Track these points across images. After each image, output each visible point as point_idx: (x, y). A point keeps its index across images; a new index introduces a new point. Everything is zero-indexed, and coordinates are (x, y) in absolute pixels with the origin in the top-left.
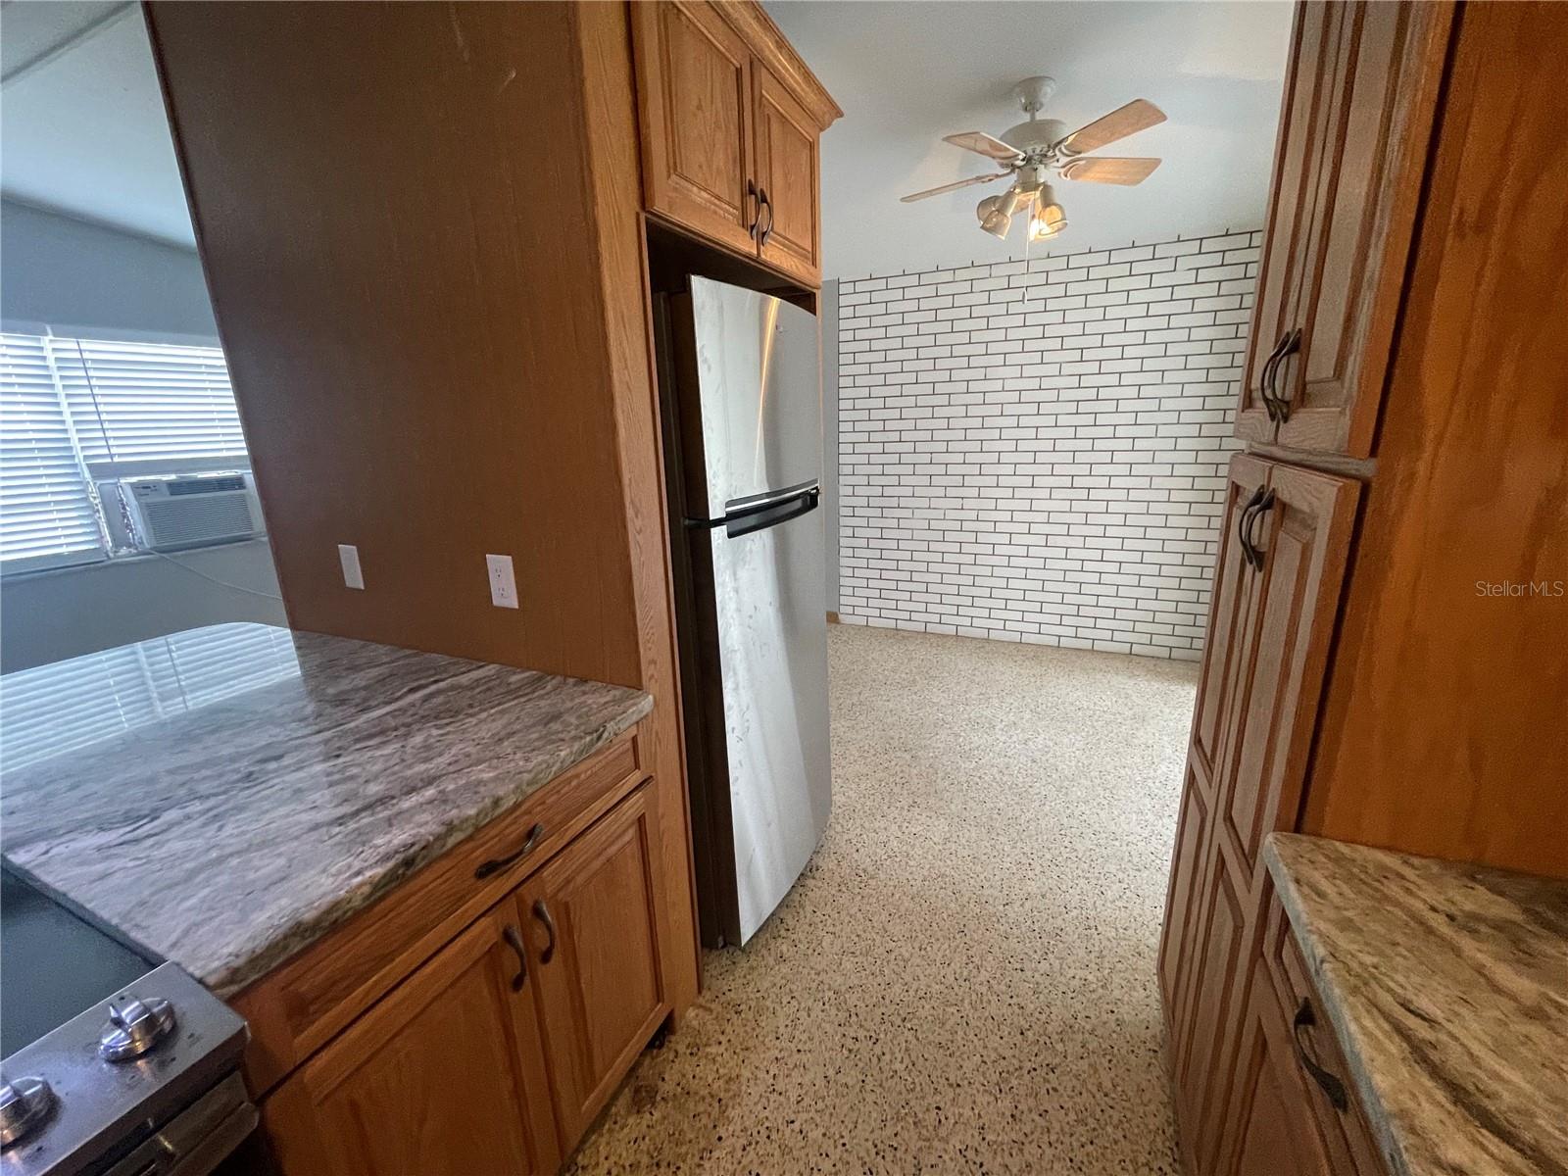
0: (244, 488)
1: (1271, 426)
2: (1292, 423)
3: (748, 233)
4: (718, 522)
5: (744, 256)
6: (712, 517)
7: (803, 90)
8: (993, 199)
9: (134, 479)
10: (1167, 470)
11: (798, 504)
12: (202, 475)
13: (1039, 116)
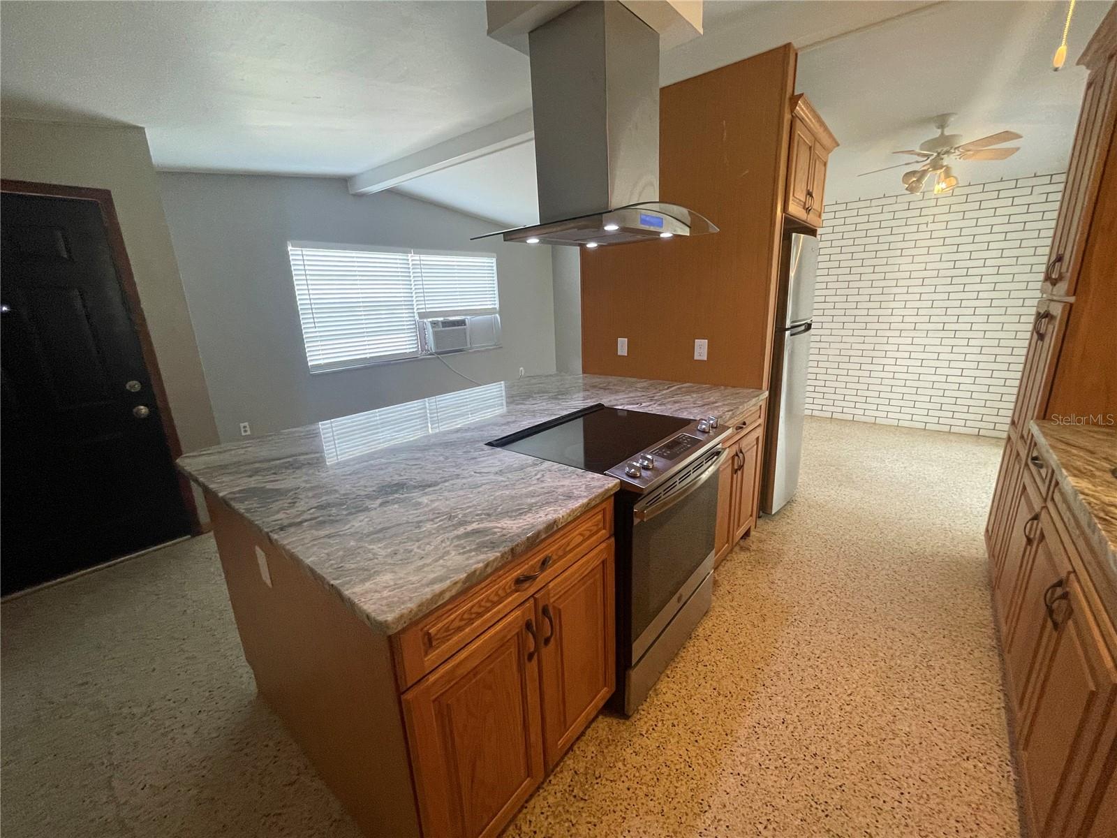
0: (465, 325)
1: (1051, 287)
2: (1057, 286)
3: (805, 211)
4: (788, 329)
5: (803, 221)
6: (787, 327)
7: (814, 125)
8: (913, 173)
9: (430, 320)
10: (1016, 319)
11: (803, 328)
12: (452, 318)
13: (947, 132)
